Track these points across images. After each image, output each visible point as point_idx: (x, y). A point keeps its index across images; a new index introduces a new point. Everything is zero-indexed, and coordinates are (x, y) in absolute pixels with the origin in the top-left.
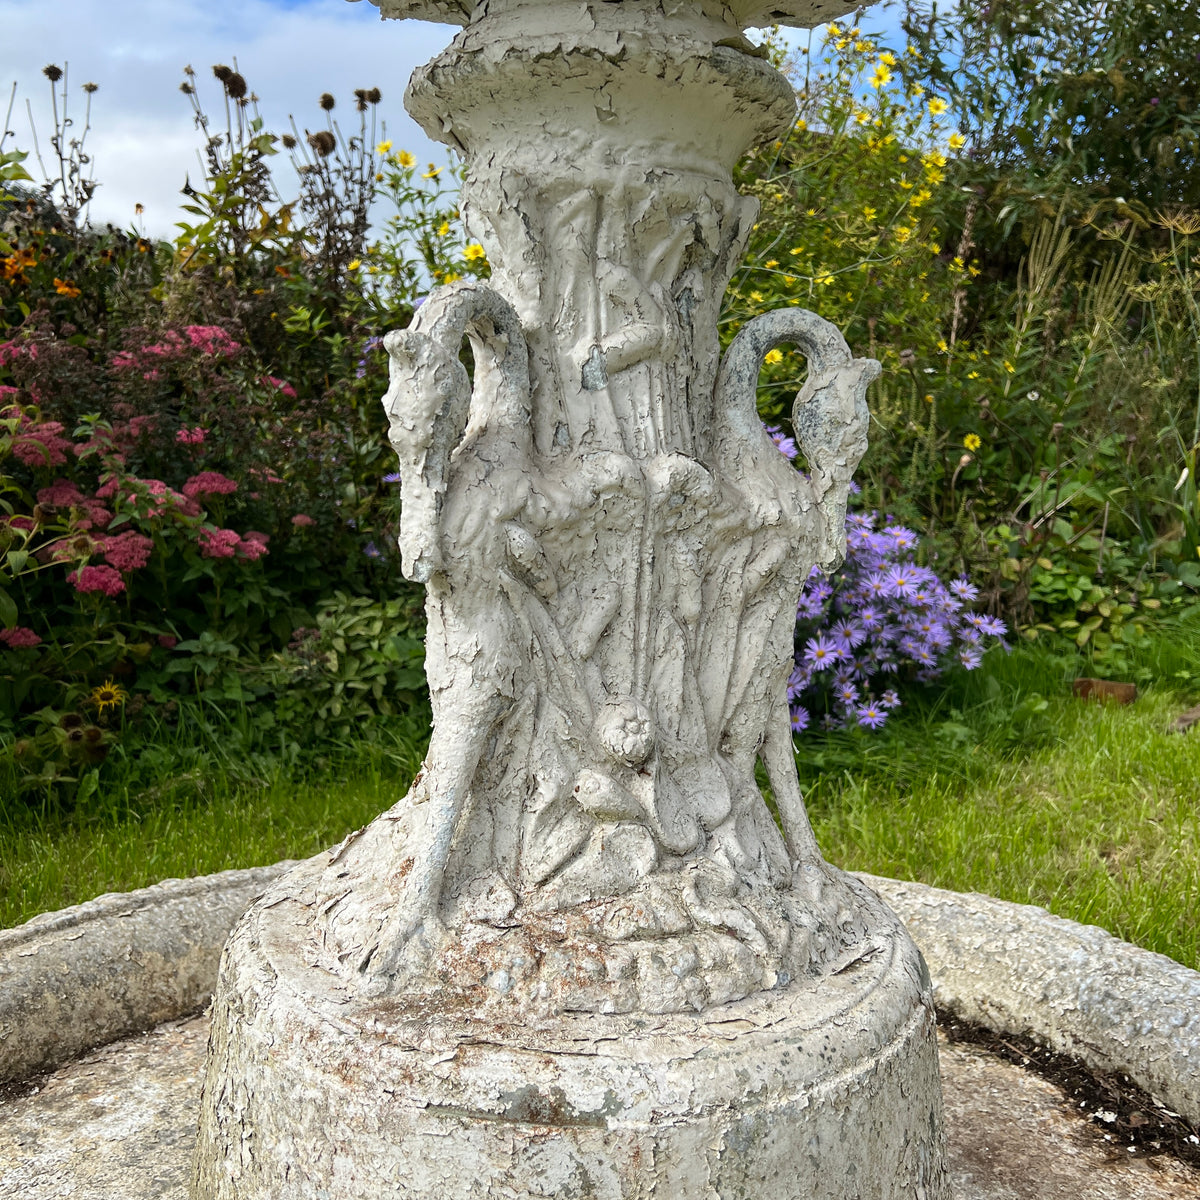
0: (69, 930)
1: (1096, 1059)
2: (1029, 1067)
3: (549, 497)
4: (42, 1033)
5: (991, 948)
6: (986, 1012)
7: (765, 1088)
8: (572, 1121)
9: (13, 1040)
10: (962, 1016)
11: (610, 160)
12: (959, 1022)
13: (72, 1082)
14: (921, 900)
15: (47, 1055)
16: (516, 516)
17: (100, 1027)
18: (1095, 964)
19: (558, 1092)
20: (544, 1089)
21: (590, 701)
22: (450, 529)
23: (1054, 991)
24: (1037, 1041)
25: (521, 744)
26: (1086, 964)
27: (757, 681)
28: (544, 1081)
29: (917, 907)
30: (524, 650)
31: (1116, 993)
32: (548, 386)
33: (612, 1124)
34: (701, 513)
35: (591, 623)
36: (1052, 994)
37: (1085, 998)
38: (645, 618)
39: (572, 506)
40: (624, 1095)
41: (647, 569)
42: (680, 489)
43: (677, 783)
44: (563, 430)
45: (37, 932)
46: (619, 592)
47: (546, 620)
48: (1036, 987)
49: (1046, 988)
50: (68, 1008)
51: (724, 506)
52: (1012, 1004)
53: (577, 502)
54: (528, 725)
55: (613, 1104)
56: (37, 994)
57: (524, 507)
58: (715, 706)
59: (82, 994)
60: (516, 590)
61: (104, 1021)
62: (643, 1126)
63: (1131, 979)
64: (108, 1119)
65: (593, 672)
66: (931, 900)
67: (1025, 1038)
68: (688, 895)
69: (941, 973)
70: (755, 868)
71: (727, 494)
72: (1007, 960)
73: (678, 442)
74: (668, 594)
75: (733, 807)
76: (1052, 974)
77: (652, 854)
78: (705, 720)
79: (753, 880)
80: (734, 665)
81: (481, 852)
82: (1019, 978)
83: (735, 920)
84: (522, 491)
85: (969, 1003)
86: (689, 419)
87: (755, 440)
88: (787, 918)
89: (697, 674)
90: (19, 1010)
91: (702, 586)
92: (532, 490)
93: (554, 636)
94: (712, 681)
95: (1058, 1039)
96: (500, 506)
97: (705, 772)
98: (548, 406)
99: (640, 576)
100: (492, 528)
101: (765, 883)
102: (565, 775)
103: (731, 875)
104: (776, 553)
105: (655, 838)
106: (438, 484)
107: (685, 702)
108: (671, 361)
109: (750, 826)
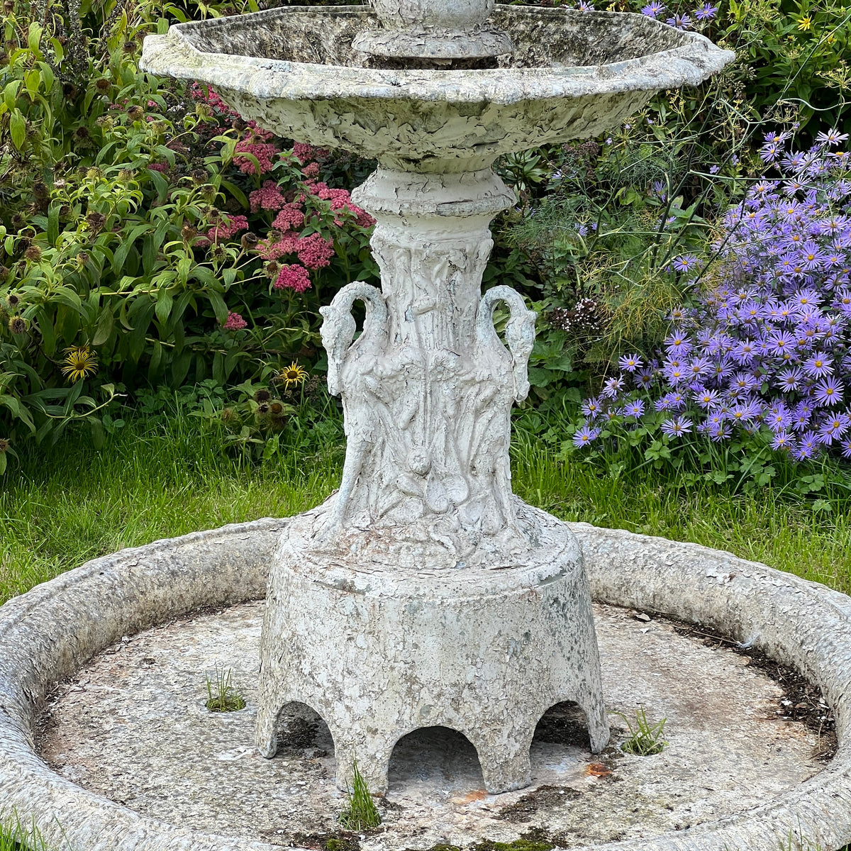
0: (241, 534)
1: (812, 679)
2: (779, 682)
3: (384, 366)
4: (225, 586)
6: (778, 652)
7: (425, 595)
8: (355, 592)
9: (209, 586)
10: (768, 654)
11: (411, 238)
13: (238, 612)
14: (773, 581)
15: (227, 598)
16: (370, 372)
17: (255, 590)
18: (838, 627)
19: (353, 582)
20: (348, 581)
21: (406, 446)
22: (344, 377)
23: (808, 640)
24: (795, 670)
25: (377, 460)
26: (833, 626)
27: (483, 445)
28: (349, 578)
29: (768, 586)
30: (377, 423)
32: (395, 318)
33: (367, 594)
34: (452, 374)
35: (405, 416)
37: (820, 645)
38: (429, 415)
39: (392, 370)
40: (373, 587)
41: (428, 395)
42: (440, 364)
43: (444, 484)
44: (399, 336)
45: (225, 532)
46: (418, 403)
47: (386, 412)
48: (802, 637)
49: (805, 638)
50: (239, 575)
51: (462, 372)
52: (790, 647)
53: (395, 368)
54: (379, 453)
55: (369, 588)
56: (223, 565)
57: (372, 370)
58: (464, 455)
59: (246, 569)
60: (372, 400)
61: (257, 587)
62: (376, 597)
64: (253, 629)
65: (408, 434)
66: (778, 582)
67: (790, 667)
68: (430, 529)
69: (763, 627)
70: (473, 524)
71: (467, 366)
72: (795, 621)
73: (445, 343)
74: (441, 405)
75: (468, 498)
76: (813, 630)
77: (421, 510)
78: (459, 459)
79: (469, 528)
80: (473, 438)
81: (363, 501)
82: (797, 632)
83: (445, 540)
84: (372, 364)
85: (772, 646)
86: (454, 333)
87: (486, 342)
88: (476, 544)
89: (456, 440)
90: (213, 571)
91: (458, 403)
92: (376, 363)
93: (389, 419)
94: (464, 443)
95: (803, 669)
96: (362, 370)
97: (457, 481)
98: (394, 326)
99: (425, 398)
100: (359, 377)
101: (476, 530)
102: (393, 475)
103: (455, 524)
104: (488, 392)
105: (425, 505)
106: (338, 361)
107: (447, 451)
108: (442, 310)
109: (479, 507)
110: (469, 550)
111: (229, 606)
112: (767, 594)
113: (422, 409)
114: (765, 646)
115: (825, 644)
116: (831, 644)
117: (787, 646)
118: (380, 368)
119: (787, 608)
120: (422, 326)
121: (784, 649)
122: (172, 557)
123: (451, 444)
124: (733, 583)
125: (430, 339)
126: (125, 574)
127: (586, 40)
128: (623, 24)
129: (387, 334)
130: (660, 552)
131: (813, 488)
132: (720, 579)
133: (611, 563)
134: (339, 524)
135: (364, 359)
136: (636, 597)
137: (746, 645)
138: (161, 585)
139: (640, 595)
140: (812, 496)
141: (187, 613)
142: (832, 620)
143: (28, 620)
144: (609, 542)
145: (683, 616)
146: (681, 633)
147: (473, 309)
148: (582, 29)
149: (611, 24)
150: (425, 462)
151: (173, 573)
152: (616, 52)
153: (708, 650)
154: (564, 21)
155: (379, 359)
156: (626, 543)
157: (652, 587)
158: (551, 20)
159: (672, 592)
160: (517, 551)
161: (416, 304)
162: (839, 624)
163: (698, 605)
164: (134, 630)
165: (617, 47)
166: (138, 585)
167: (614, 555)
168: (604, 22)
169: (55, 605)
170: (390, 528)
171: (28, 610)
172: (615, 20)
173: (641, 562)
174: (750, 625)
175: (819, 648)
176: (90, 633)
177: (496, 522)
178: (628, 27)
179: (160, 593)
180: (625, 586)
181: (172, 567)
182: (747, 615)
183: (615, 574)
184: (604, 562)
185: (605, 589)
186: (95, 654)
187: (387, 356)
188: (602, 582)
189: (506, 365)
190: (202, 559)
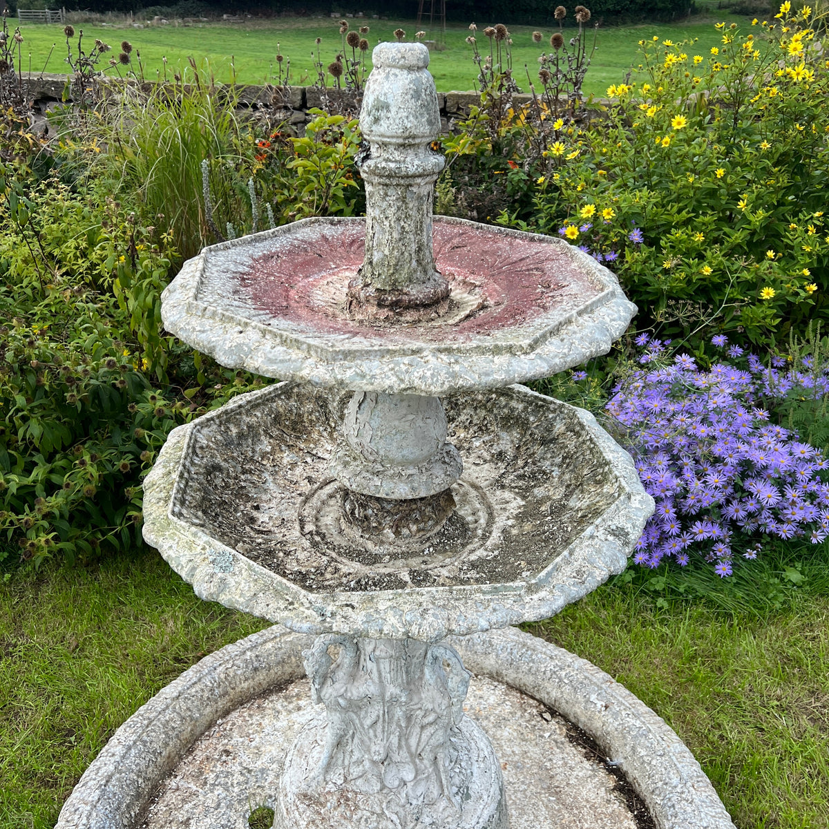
2: (635, 816)
3: (352, 692)
4: (290, 670)
5: (646, 759)
9: (279, 673)
13: (296, 690)
16: (341, 696)
18: (679, 790)
21: (370, 739)
23: (657, 792)
26: (675, 787)
30: (348, 723)
31: (677, 806)
32: (363, 654)
34: (403, 703)
35: (368, 722)
38: (387, 723)
39: (358, 696)
41: (386, 712)
42: (395, 697)
43: (397, 768)
44: (365, 668)
46: (378, 716)
47: (355, 717)
51: (412, 703)
53: (360, 695)
54: (350, 739)
60: (344, 711)
64: (300, 713)
67: (642, 802)
68: (384, 805)
69: (625, 758)
70: (417, 798)
71: (416, 700)
73: (400, 680)
74: (396, 718)
75: (415, 777)
76: (660, 783)
77: (379, 788)
78: (409, 752)
79: (414, 802)
80: (419, 741)
81: (340, 762)
82: (649, 778)
83: (394, 817)
84: (343, 690)
85: (630, 776)
86: (407, 672)
87: (431, 682)
88: (417, 820)
89: (407, 740)
90: (282, 663)
91: (409, 719)
92: (346, 691)
93: (357, 721)
94: (413, 742)
95: (652, 811)
96: (335, 694)
97: (407, 766)
98: (362, 659)
99: (384, 715)
100: (332, 698)
101: (420, 803)
102: (360, 756)
103: (403, 801)
104: (431, 718)
105: (382, 782)
106: (317, 686)
107: (400, 747)
108: (398, 659)
109: (423, 783)
110: (412, 824)
111: (292, 682)
112: (629, 732)
113: (381, 720)
114: (626, 772)
115: (669, 804)
116: (673, 806)
117: (641, 784)
118: (349, 694)
119: (643, 753)
120: (382, 666)
121: (639, 785)
122: (257, 656)
123: (403, 743)
125: (387, 676)
126: (222, 676)
127: (527, 419)
128: (558, 412)
129: (358, 663)
130: (561, 669)
131: (658, 588)
132: (599, 706)
133: (530, 670)
134: (321, 777)
135: (337, 685)
136: (543, 696)
137: (613, 763)
138: (246, 679)
139: (546, 697)
140: (657, 594)
141: (264, 692)
142: (675, 781)
143: (145, 738)
144: (529, 652)
145: (573, 720)
146: (571, 739)
147: (423, 654)
148: (525, 408)
149: (548, 409)
150: (382, 756)
151: (256, 669)
152: (551, 441)
153: (587, 764)
154: (512, 398)
155: (349, 686)
156: (539, 655)
157: (555, 694)
158: (503, 395)
159: (567, 702)
160: (450, 819)
161: (377, 653)
162: (680, 786)
163: (583, 719)
164: (227, 713)
165: (551, 437)
166: (230, 683)
167: (531, 664)
168: (543, 406)
169: (167, 718)
170: (356, 793)
171: (147, 727)
172: (552, 406)
173: (548, 674)
174: (617, 751)
175: (665, 804)
176: (192, 730)
177: (436, 792)
178: (561, 416)
179: (245, 685)
180: (537, 687)
181: (256, 664)
182: (615, 744)
183: (531, 678)
184: (525, 668)
185: (525, 685)
186: (197, 740)
187: (355, 683)
188: (523, 681)
189: (445, 702)
190: (276, 655)
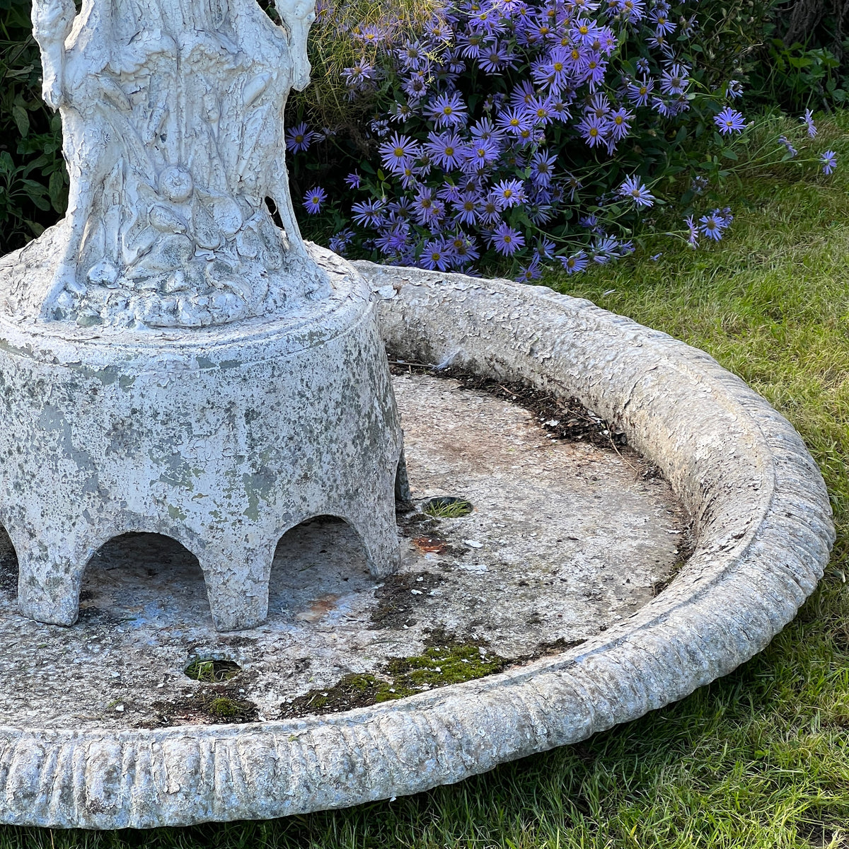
1: (561, 390)
2: (515, 401)
5: (500, 318)
6: (493, 367)
10: (477, 372)
12: (475, 377)
14: (454, 286)
18: (570, 325)
23: (538, 346)
24: (526, 384)
26: (564, 325)
29: (450, 291)
36: (537, 348)
37: (558, 349)
48: (527, 344)
49: (533, 345)
52: (510, 359)
63: (592, 333)
66: (461, 286)
69: (463, 341)
72: (510, 327)
76: (539, 334)
82: (516, 339)
85: (481, 362)
95: (538, 381)
112: (454, 301)
114: (470, 362)
115: (565, 347)
116: (574, 346)
117: (506, 358)
119: (490, 314)
121: (502, 363)
124: (402, 296)
137: (442, 365)
142: (558, 318)
153: (402, 379)
162: (570, 321)
174: (443, 341)
175: (559, 352)
182: (436, 331)
